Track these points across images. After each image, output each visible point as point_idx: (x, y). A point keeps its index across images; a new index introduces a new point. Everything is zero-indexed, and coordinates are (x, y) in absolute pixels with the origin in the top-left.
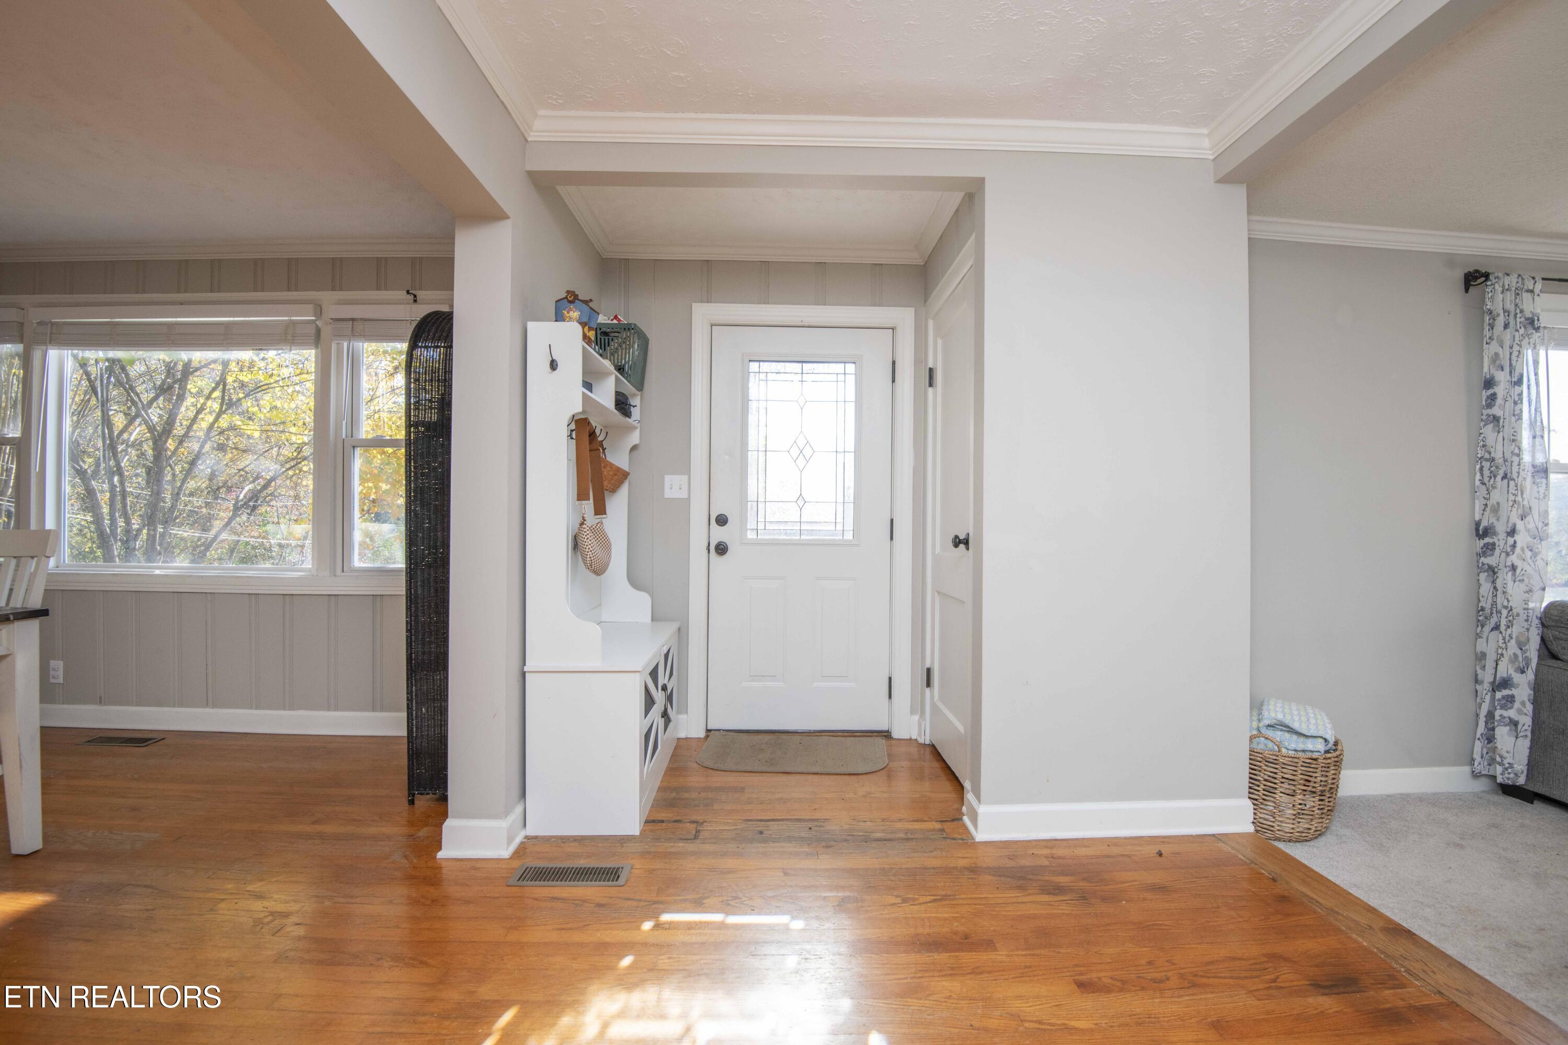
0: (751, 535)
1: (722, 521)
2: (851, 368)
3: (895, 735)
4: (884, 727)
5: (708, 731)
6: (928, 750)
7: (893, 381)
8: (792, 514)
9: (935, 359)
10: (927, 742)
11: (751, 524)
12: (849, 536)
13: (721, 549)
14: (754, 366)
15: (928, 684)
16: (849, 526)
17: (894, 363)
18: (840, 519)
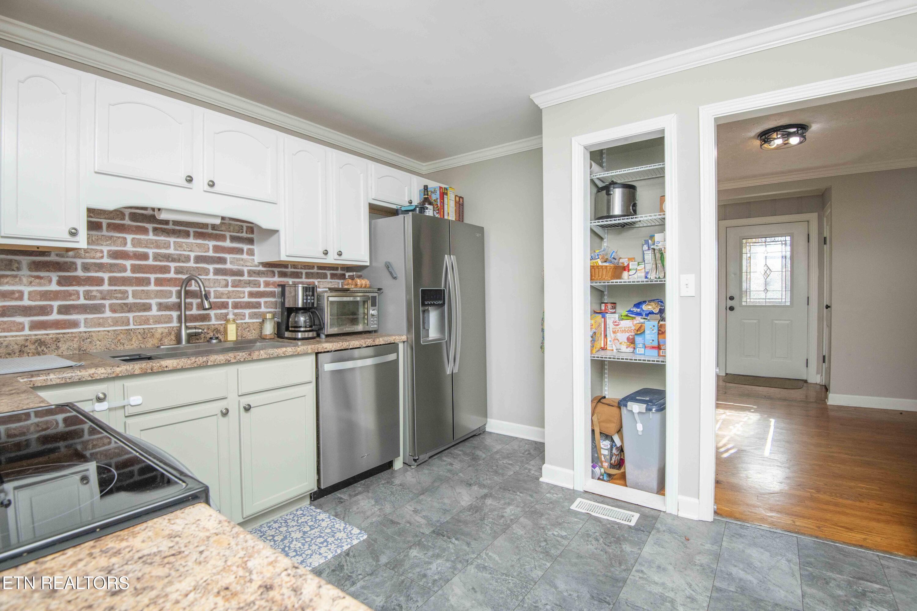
0: (744, 304)
1: (732, 298)
2: (788, 238)
3: (809, 381)
4: (805, 378)
5: (727, 374)
6: (824, 387)
7: (808, 242)
8: (763, 295)
9: (826, 234)
10: (823, 384)
11: (744, 299)
12: (788, 304)
13: (732, 309)
14: (744, 241)
15: (824, 362)
16: (788, 300)
17: (808, 235)
18: (784, 297)
